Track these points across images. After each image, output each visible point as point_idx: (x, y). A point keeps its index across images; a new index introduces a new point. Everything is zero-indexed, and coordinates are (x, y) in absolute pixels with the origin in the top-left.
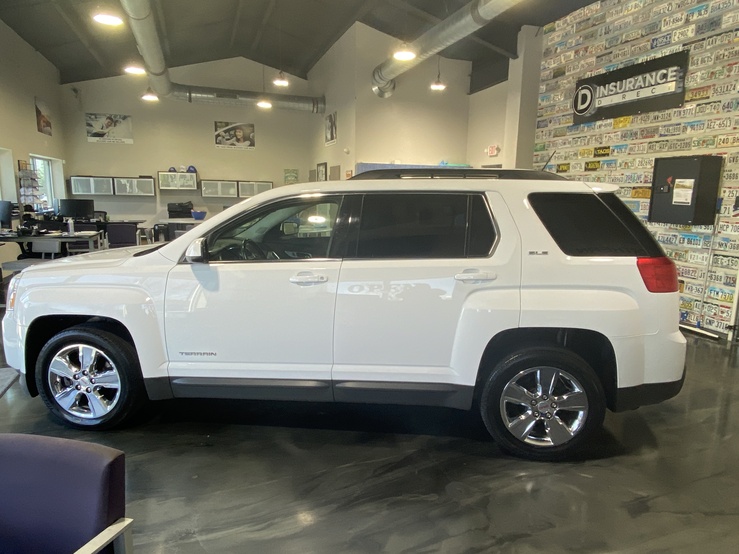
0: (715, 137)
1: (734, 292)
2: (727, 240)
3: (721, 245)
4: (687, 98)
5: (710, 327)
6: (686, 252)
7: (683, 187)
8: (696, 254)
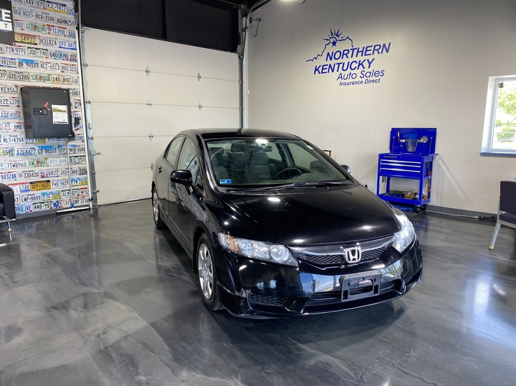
0: (49, 75)
1: (87, 178)
2: (75, 146)
3: (70, 150)
4: (16, 40)
5: (77, 205)
6: (46, 159)
7: (60, 111)
8: (55, 159)
